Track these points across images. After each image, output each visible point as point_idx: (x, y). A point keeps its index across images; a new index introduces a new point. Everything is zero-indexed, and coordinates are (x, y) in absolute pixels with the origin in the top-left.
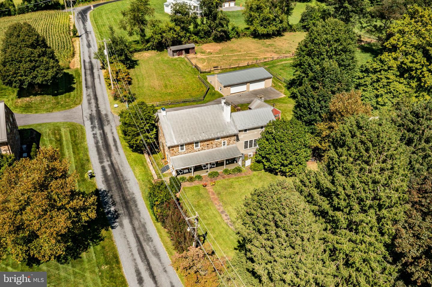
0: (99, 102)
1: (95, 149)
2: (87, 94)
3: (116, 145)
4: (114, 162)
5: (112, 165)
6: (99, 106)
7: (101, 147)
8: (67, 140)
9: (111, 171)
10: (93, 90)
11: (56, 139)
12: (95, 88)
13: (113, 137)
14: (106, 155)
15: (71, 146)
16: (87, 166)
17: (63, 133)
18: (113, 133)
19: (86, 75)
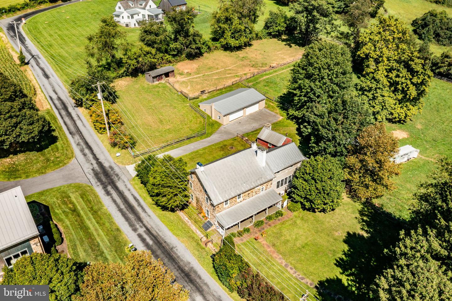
0: (95, 151)
1: (119, 214)
2: (75, 142)
3: (139, 205)
4: (149, 227)
5: (148, 231)
6: (98, 156)
7: (125, 210)
8: (83, 209)
9: (152, 239)
10: (80, 136)
11: (70, 209)
12: (81, 133)
13: (132, 195)
14: (135, 219)
15: (91, 216)
16: (121, 238)
17: (74, 200)
18: (129, 190)
19: (62, 118)
